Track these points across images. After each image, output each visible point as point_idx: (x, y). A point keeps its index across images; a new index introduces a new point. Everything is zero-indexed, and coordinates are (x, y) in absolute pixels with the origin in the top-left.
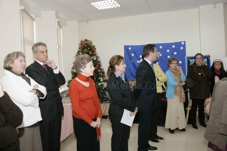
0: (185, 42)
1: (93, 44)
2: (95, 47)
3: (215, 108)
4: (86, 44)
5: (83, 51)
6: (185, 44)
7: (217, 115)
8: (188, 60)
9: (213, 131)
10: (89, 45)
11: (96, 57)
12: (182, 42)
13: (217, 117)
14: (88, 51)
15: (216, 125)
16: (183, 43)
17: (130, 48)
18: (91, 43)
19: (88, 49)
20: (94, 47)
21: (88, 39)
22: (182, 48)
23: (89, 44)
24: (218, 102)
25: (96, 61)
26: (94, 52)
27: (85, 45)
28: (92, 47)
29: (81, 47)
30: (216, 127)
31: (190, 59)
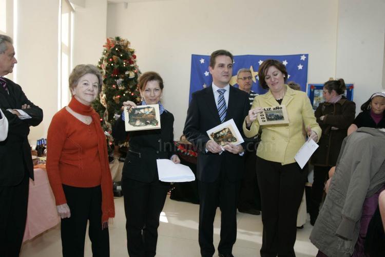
0: (307, 56)
1: (131, 47)
2: (135, 54)
3: (334, 185)
4: (116, 46)
5: (111, 60)
6: (307, 59)
7: (337, 198)
8: (311, 90)
9: (328, 229)
10: (123, 48)
11: (136, 73)
12: (302, 55)
13: (337, 203)
14: (120, 60)
15: (333, 218)
16: (303, 58)
17: (202, 61)
18: (127, 46)
19: (120, 56)
20: (133, 52)
21: (122, 37)
22: (300, 67)
23: (123, 45)
24: (340, 173)
25: (134, 81)
26: (132, 62)
27: (115, 48)
28: (129, 53)
29: (107, 52)
30: (334, 222)
31: (314, 89)
